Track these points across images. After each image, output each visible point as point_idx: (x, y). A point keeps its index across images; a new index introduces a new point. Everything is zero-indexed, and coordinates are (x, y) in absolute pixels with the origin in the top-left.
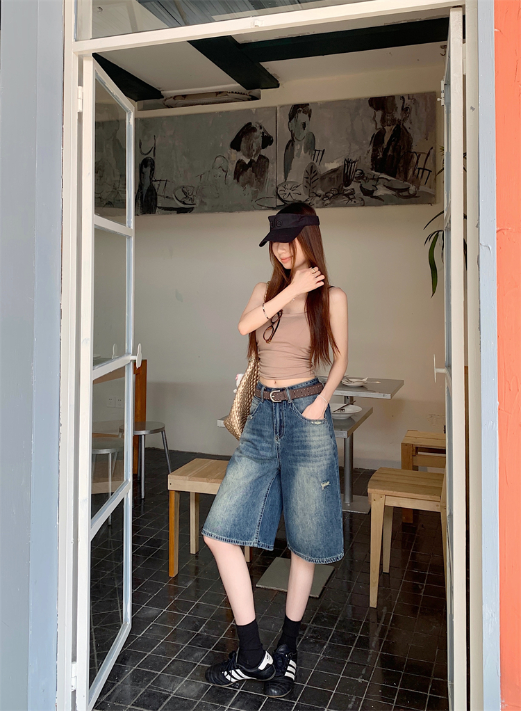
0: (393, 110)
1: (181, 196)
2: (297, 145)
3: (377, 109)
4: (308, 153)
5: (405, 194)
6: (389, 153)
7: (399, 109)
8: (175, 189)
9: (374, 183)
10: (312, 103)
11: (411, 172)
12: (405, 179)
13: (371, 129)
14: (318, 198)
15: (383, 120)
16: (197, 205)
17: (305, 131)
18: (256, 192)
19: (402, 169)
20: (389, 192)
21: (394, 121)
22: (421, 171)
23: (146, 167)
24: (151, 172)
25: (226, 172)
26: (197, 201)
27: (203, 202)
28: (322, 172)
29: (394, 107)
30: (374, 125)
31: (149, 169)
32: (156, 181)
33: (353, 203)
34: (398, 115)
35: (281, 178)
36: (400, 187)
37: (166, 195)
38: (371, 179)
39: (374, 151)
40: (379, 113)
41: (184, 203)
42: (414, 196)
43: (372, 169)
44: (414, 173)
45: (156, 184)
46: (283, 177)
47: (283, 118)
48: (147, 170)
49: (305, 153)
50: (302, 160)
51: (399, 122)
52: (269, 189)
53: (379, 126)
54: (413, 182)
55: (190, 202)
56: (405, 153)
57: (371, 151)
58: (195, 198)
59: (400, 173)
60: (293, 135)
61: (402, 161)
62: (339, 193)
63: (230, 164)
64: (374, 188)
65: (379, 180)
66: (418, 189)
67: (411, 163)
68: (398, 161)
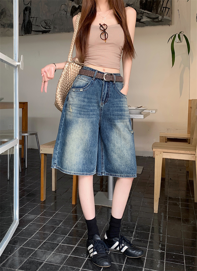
1: (44, 25)
5: (157, 20)
8: (41, 21)
9: (141, 15)
16: (52, 29)
19: (155, 8)
20: (149, 20)
22: (165, 8)
23: (27, 11)
24: (29, 13)
25: (67, 12)
26: (52, 27)
27: (55, 27)
31: (28, 12)
32: (31, 18)
36: (154, 17)
37: (36, 25)
38: (140, 13)
41: (45, 28)
42: (161, 21)
43: (140, 8)
44: (161, 10)
45: (31, 19)
48: (27, 13)
54: (160, 15)
55: (49, 28)
58: (51, 25)
61: (155, 4)
63: (68, 8)
64: (141, 18)
65: (144, 13)
66: (163, 18)
67: (160, 5)
68: (153, 4)
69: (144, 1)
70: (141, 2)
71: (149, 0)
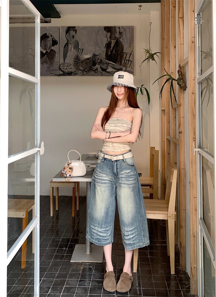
0: (115, 33)
2: (70, 46)
3: (108, 32)
4: (75, 50)
6: (114, 52)
7: (118, 33)
9: (107, 65)
10: (77, 27)
11: (123, 62)
12: (121, 65)
13: (105, 41)
14: (80, 71)
15: (110, 37)
17: (74, 39)
18: (49, 67)
19: (119, 60)
20: (113, 70)
21: (115, 38)
22: (128, 61)
28: (82, 59)
29: (116, 32)
30: (106, 39)
33: (97, 74)
34: (117, 35)
35: (62, 61)
36: (119, 68)
38: (105, 64)
39: (106, 51)
40: (109, 34)
43: (106, 59)
46: (63, 60)
47: (63, 33)
49: (74, 49)
50: (72, 53)
51: (118, 38)
52: (56, 66)
53: (109, 40)
54: (124, 66)
56: (120, 53)
57: (105, 51)
60: (68, 41)
61: (119, 56)
62: (90, 69)
64: (107, 68)
65: (109, 64)
66: (126, 70)
67: (123, 58)
68: (118, 56)
69: (109, 53)
70: (107, 54)
71: (113, 53)
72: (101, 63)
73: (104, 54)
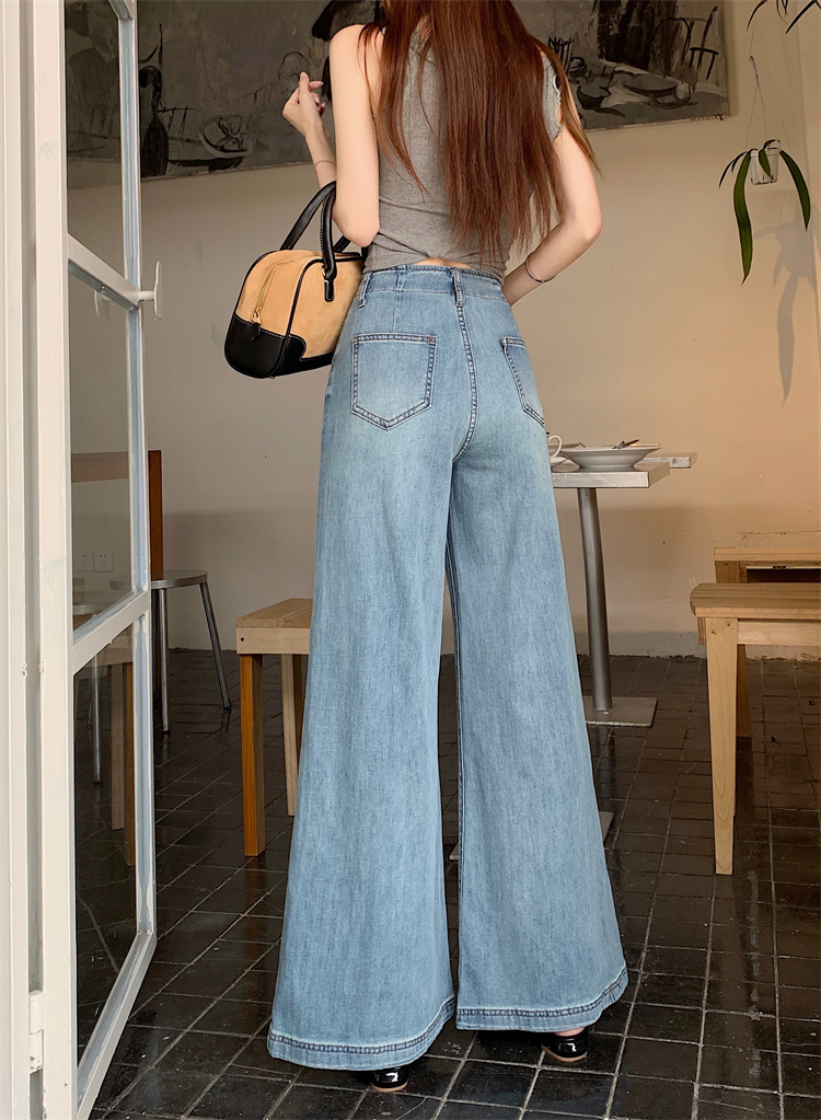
1: (216, 136)
5: (669, 99)
6: (633, 23)
8: (205, 124)
9: (605, 82)
11: (677, 57)
12: (667, 71)
16: (250, 151)
19: (658, 52)
20: (636, 99)
22: (697, 53)
23: (144, 86)
24: (154, 94)
26: (249, 144)
27: (262, 144)
31: (151, 88)
32: (164, 110)
36: (659, 88)
37: (185, 137)
38: (598, 75)
39: (602, 21)
41: (223, 149)
42: (686, 101)
43: (600, 56)
44: (683, 59)
45: (165, 118)
48: (147, 92)
54: (682, 77)
55: (235, 147)
56: (662, 21)
57: (596, 23)
58: (245, 137)
59: (655, 60)
61: (658, 36)
63: (313, 66)
64: (605, 93)
65: (615, 76)
66: (694, 89)
68: (651, 38)
69: (615, 30)
70: (603, 34)
71: (632, 25)
72: (583, 74)
73: (595, 36)
